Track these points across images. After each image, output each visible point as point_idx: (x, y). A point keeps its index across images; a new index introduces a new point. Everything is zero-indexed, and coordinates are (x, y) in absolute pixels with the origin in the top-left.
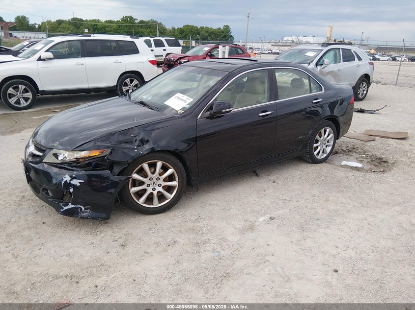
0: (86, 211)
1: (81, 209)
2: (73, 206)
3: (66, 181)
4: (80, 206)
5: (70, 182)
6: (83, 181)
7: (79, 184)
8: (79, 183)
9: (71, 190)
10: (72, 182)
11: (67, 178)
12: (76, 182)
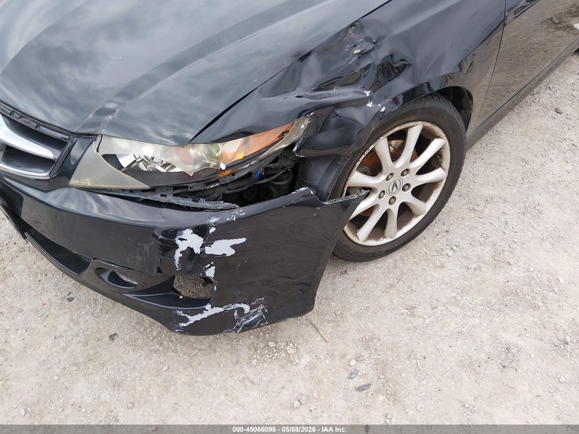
0: (253, 311)
1: (241, 310)
2: (218, 310)
3: (191, 250)
4: (238, 305)
5: (203, 252)
6: (243, 240)
7: (233, 252)
8: (233, 247)
9: (210, 273)
10: (208, 250)
11: (190, 241)
12: (223, 247)
